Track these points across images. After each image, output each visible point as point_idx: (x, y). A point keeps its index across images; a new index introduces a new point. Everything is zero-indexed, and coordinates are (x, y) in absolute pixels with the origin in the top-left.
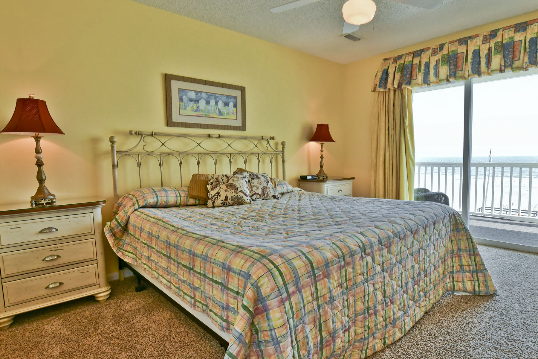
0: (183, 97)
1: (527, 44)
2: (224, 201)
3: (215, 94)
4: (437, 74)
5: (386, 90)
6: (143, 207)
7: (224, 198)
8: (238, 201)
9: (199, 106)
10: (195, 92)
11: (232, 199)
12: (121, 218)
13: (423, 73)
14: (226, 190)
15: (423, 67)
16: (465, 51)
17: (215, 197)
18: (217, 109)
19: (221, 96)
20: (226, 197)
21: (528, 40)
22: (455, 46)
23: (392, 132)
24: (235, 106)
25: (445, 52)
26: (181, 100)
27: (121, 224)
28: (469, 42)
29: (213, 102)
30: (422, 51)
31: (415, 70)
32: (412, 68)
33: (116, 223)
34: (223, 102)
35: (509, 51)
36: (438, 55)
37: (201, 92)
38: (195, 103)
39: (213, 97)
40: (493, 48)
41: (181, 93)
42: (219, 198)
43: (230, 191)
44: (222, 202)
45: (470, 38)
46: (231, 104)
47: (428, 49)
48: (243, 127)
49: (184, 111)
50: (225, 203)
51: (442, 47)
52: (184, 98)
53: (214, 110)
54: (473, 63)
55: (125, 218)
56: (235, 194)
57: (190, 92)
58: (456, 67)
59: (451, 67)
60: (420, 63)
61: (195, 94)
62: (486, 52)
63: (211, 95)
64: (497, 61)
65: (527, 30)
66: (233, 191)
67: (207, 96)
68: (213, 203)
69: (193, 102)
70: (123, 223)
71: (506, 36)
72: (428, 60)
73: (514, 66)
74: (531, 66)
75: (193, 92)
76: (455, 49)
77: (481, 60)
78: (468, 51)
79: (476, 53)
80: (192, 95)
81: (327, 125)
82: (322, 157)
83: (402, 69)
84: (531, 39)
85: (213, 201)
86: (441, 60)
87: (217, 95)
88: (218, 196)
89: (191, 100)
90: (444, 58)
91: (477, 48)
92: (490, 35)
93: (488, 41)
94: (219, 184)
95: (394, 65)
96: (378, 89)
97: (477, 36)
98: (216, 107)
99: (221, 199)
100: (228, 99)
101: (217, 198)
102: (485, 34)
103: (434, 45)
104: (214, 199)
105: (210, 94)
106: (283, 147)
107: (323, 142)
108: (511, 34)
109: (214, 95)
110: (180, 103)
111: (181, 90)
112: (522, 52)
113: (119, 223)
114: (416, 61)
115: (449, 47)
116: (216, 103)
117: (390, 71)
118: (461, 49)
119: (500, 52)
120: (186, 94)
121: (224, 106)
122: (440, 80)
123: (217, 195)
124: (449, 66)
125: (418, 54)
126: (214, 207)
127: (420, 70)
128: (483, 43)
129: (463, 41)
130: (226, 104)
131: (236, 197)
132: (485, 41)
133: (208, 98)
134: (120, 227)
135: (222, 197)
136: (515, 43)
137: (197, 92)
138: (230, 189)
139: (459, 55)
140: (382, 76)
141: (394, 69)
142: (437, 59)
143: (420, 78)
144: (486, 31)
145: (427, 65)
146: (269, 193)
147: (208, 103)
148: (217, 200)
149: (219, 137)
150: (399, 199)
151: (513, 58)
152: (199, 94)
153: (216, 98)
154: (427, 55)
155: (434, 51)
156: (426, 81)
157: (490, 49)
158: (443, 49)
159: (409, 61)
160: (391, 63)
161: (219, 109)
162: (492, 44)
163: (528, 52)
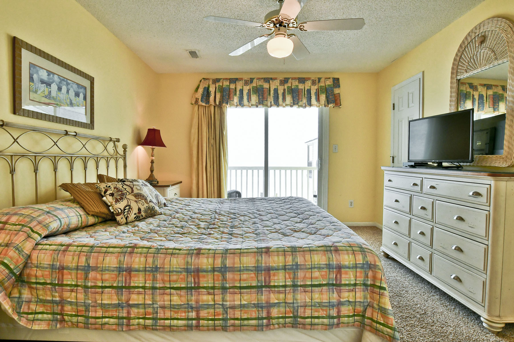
0: (33, 75)
1: (306, 92)
2: (137, 214)
3: (67, 79)
4: (249, 100)
5: (207, 105)
6: (47, 237)
7: (137, 211)
8: (151, 212)
9: (50, 91)
10: (47, 72)
11: (146, 211)
12: (15, 261)
13: (238, 97)
14: (136, 201)
15: (238, 93)
16: (268, 88)
17: (126, 211)
18: (69, 98)
19: (72, 83)
20: (139, 210)
21: (306, 90)
22: (262, 83)
23: (212, 141)
24: (85, 98)
25: (254, 85)
26: (31, 79)
27: (15, 271)
28: (271, 82)
29: (64, 89)
30: (237, 79)
31: (232, 93)
32: (229, 91)
33: (7, 271)
34: (74, 91)
35: (296, 94)
36: (249, 86)
37: (54, 74)
38: (47, 87)
39: (65, 83)
40: (286, 90)
41: (32, 69)
42: (131, 212)
43: (141, 202)
44: (136, 215)
45: (271, 79)
46: (82, 96)
47: (241, 79)
48: (91, 125)
49: (35, 95)
50: (138, 216)
51: (252, 80)
52: (35, 76)
53: (65, 100)
54: (274, 97)
55: (22, 261)
56: (147, 205)
57: (41, 70)
58: (263, 98)
59: (260, 97)
60: (236, 88)
61: (47, 74)
62: (282, 91)
63: (63, 80)
64: (289, 99)
65: (305, 83)
66: (143, 201)
67: (60, 80)
68: (126, 219)
69: (45, 85)
70: (18, 269)
71: (294, 84)
72: (241, 88)
73: (299, 104)
74: (308, 106)
75: (45, 71)
76: (262, 84)
77: (279, 96)
78: (271, 88)
79: (276, 90)
80: (44, 75)
81: (159, 130)
82: (152, 162)
83: (222, 90)
84: (308, 89)
85: (126, 216)
86: (251, 90)
87: (68, 81)
88: (130, 210)
89: (43, 82)
90: (254, 89)
91: (276, 87)
92: (284, 80)
93: (283, 84)
94: (123, 194)
95: (214, 86)
96: (200, 103)
97: (275, 79)
98: (67, 96)
99: (134, 212)
100: (79, 89)
101: (129, 212)
102: (281, 79)
103: (246, 77)
104: (126, 213)
105: (62, 78)
106: (125, 151)
107: (154, 147)
108: (297, 83)
109: (65, 80)
110: (31, 83)
111: (32, 65)
112: (303, 96)
113: (11, 271)
114: (232, 86)
115: (257, 82)
116: (68, 92)
117: (211, 89)
118: (266, 86)
119: (290, 94)
120: (37, 73)
121: (75, 97)
122: (252, 105)
123: (127, 208)
124: (259, 96)
125: (233, 81)
126: (127, 223)
127: (235, 94)
128: (280, 85)
129: (267, 80)
130: (77, 95)
131: (149, 208)
132: (282, 84)
133: (60, 83)
134: (13, 278)
135: (135, 211)
136: (299, 90)
137: (49, 73)
138: (140, 199)
139: (265, 89)
140: (203, 92)
141: (215, 89)
142: (249, 88)
143: (236, 100)
144: (282, 77)
145: (241, 91)
146: (162, 201)
147: (60, 89)
148: (130, 214)
149: (76, 135)
150: (220, 198)
151: (298, 99)
152: (52, 76)
153: (68, 84)
154: (241, 84)
155: (246, 82)
156: (241, 104)
157: (284, 90)
158: (252, 82)
159: (227, 85)
160: (211, 83)
161: (71, 100)
162: (286, 87)
163: (306, 97)
